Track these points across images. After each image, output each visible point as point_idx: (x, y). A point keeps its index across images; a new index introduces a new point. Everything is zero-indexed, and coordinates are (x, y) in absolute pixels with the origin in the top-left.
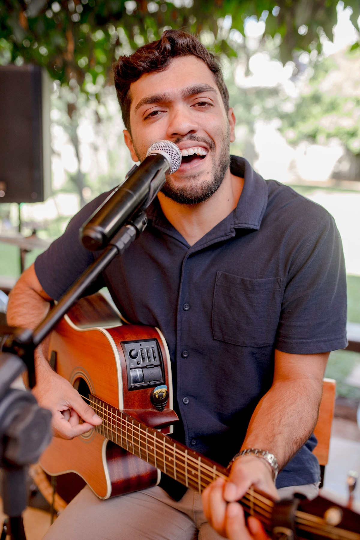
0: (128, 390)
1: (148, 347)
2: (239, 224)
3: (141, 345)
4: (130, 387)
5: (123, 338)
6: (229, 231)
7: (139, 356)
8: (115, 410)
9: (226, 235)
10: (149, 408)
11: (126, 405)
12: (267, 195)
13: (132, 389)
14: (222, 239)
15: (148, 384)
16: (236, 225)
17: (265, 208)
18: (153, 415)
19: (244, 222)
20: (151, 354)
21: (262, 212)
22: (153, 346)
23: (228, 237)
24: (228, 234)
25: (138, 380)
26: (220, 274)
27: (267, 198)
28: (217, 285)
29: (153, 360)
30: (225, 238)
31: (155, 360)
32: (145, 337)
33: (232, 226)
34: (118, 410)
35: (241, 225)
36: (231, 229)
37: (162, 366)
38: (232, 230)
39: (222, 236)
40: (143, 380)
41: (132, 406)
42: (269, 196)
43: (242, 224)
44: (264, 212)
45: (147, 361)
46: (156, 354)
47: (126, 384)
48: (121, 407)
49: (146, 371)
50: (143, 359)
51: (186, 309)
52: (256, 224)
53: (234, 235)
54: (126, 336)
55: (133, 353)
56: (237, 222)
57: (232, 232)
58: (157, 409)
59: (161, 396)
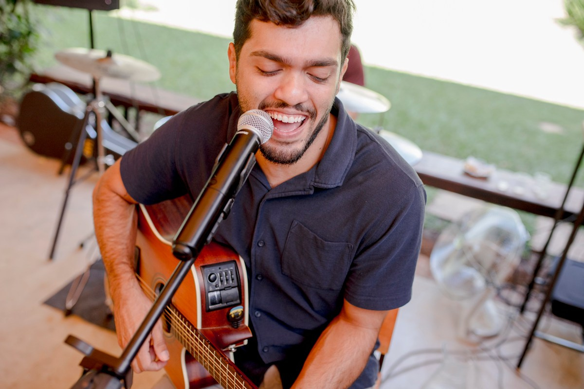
0: (206, 311)
1: (227, 269)
2: (319, 183)
3: (220, 268)
4: (207, 309)
5: (203, 261)
6: (308, 188)
7: (218, 279)
8: (194, 328)
9: (304, 190)
10: (226, 325)
11: (204, 324)
12: (355, 151)
13: (210, 310)
14: (300, 193)
15: (225, 304)
16: (315, 184)
17: (350, 165)
18: (228, 332)
20: (229, 277)
22: (232, 268)
23: (306, 193)
24: (306, 190)
25: (216, 301)
26: (296, 223)
27: (354, 154)
28: (291, 232)
29: (231, 282)
30: (303, 193)
31: (232, 282)
32: (225, 259)
33: (312, 184)
34: (196, 330)
35: (320, 185)
36: (310, 185)
37: (240, 287)
38: (311, 187)
39: (300, 191)
40: (220, 301)
41: (209, 325)
42: (356, 153)
43: (322, 183)
44: (349, 169)
45: (225, 283)
46: (234, 276)
47: (204, 306)
48: (199, 326)
49: (224, 293)
50: (222, 281)
53: (312, 192)
54: (206, 259)
55: (212, 276)
57: (310, 189)
58: (233, 327)
59: (237, 315)
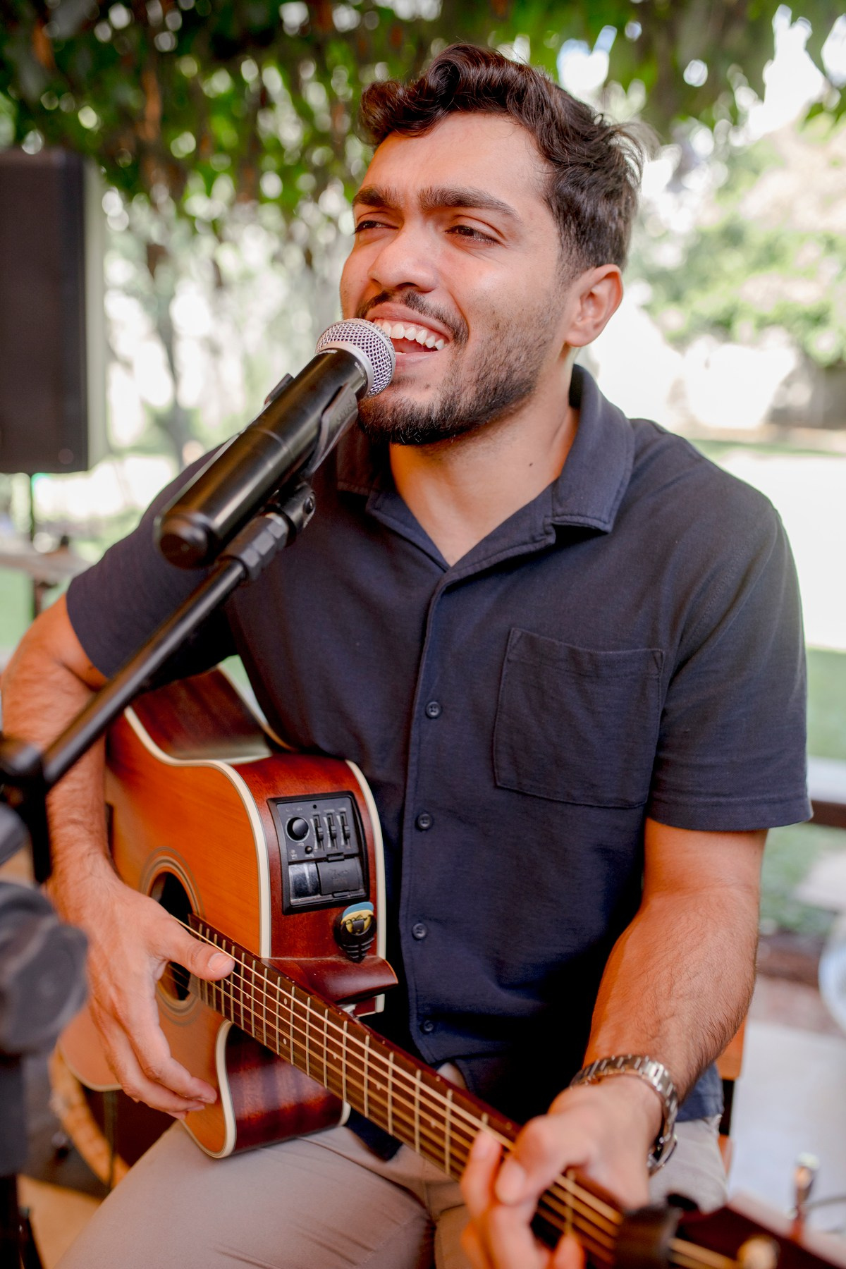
0: (282, 912)
1: (332, 811)
2: (563, 515)
3: (315, 807)
4: (286, 905)
5: (274, 788)
6: (542, 531)
7: (310, 834)
8: (252, 957)
9: (534, 540)
10: (330, 955)
11: (276, 948)
12: (632, 453)
13: (291, 910)
14: (525, 549)
15: (330, 897)
16: (557, 519)
17: (627, 483)
18: (338, 970)
19: (576, 511)
20: (337, 828)
21: (619, 492)
22: (344, 809)
23: (538, 546)
24: (538, 539)
25: (308, 892)
26: (518, 634)
27: (631, 460)
28: (508, 660)
29: (343, 842)
30: (531, 548)
31: (346, 843)
32: (326, 787)
33: (549, 521)
34: (258, 959)
35: (568, 518)
36: (544, 525)
37: (364, 856)
38: (547, 528)
39: (525, 543)
40: (318, 889)
41: (290, 951)
42: (636, 457)
43: (571, 515)
44: (623, 491)
45: (329, 845)
46: (350, 828)
47: (278, 898)
48: (265, 953)
49: (325, 868)
50: (320, 839)
51: (433, 714)
52: (605, 517)
53: (551, 540)
54: (281, 785)
55: (296, 825)
56: (559, 510)
57: (547, 533)
58: (348, 957)
59: (358, 927)
